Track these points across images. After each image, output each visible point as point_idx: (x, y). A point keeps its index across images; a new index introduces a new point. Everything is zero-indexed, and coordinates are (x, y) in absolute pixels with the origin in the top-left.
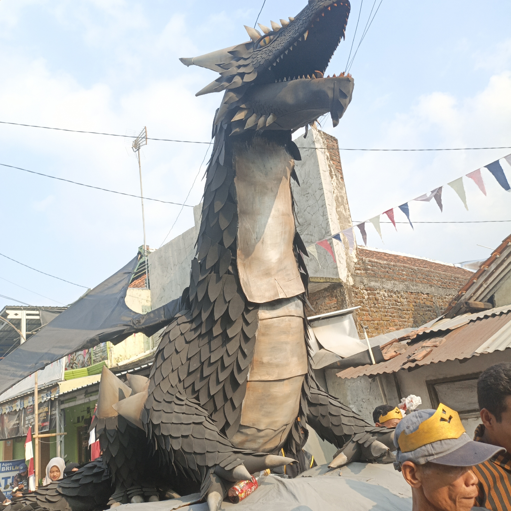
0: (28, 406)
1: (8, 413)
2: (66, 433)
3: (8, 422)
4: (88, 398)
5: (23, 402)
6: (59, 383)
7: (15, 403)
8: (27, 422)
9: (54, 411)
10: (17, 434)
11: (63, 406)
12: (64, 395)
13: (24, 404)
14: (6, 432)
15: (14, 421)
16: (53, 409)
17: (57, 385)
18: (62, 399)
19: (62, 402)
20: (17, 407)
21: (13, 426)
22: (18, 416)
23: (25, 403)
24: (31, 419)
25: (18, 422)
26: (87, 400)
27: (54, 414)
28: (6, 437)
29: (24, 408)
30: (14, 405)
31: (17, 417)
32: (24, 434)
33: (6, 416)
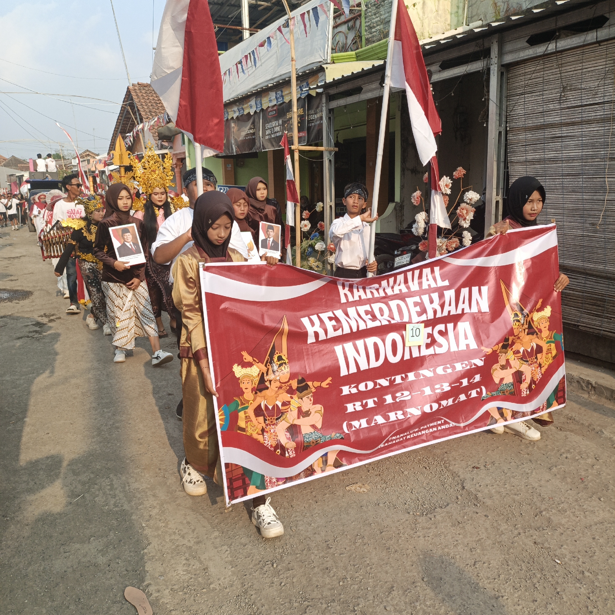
0: (269, 107)
1: (237, 117)
2: (337, 149)
3: (239, 130)
5: (261, 100)
6: (323, 66)
7: (247, 103)
8: (268, 132)
9: (312, 114)
10: (251, 149)
11: (334, 104)
12: (336, 83)
13: (261, 104)
14: (233, 146)
15: (245, 130)
16: (311, 112)
17: (321, 69)
18: (332, 91)
19: (331, 98)
20: (251, 108)
21: (245, 137)
22: (253, 123)
23: (263, 102)
24: (275, 127)
25: (252, 131)
27: (313, 120)
28: (233, 153)
29: (262, 109)
30: (245, 106)
31: (252, 124)
32: (264, 148)
33: (234, 122)
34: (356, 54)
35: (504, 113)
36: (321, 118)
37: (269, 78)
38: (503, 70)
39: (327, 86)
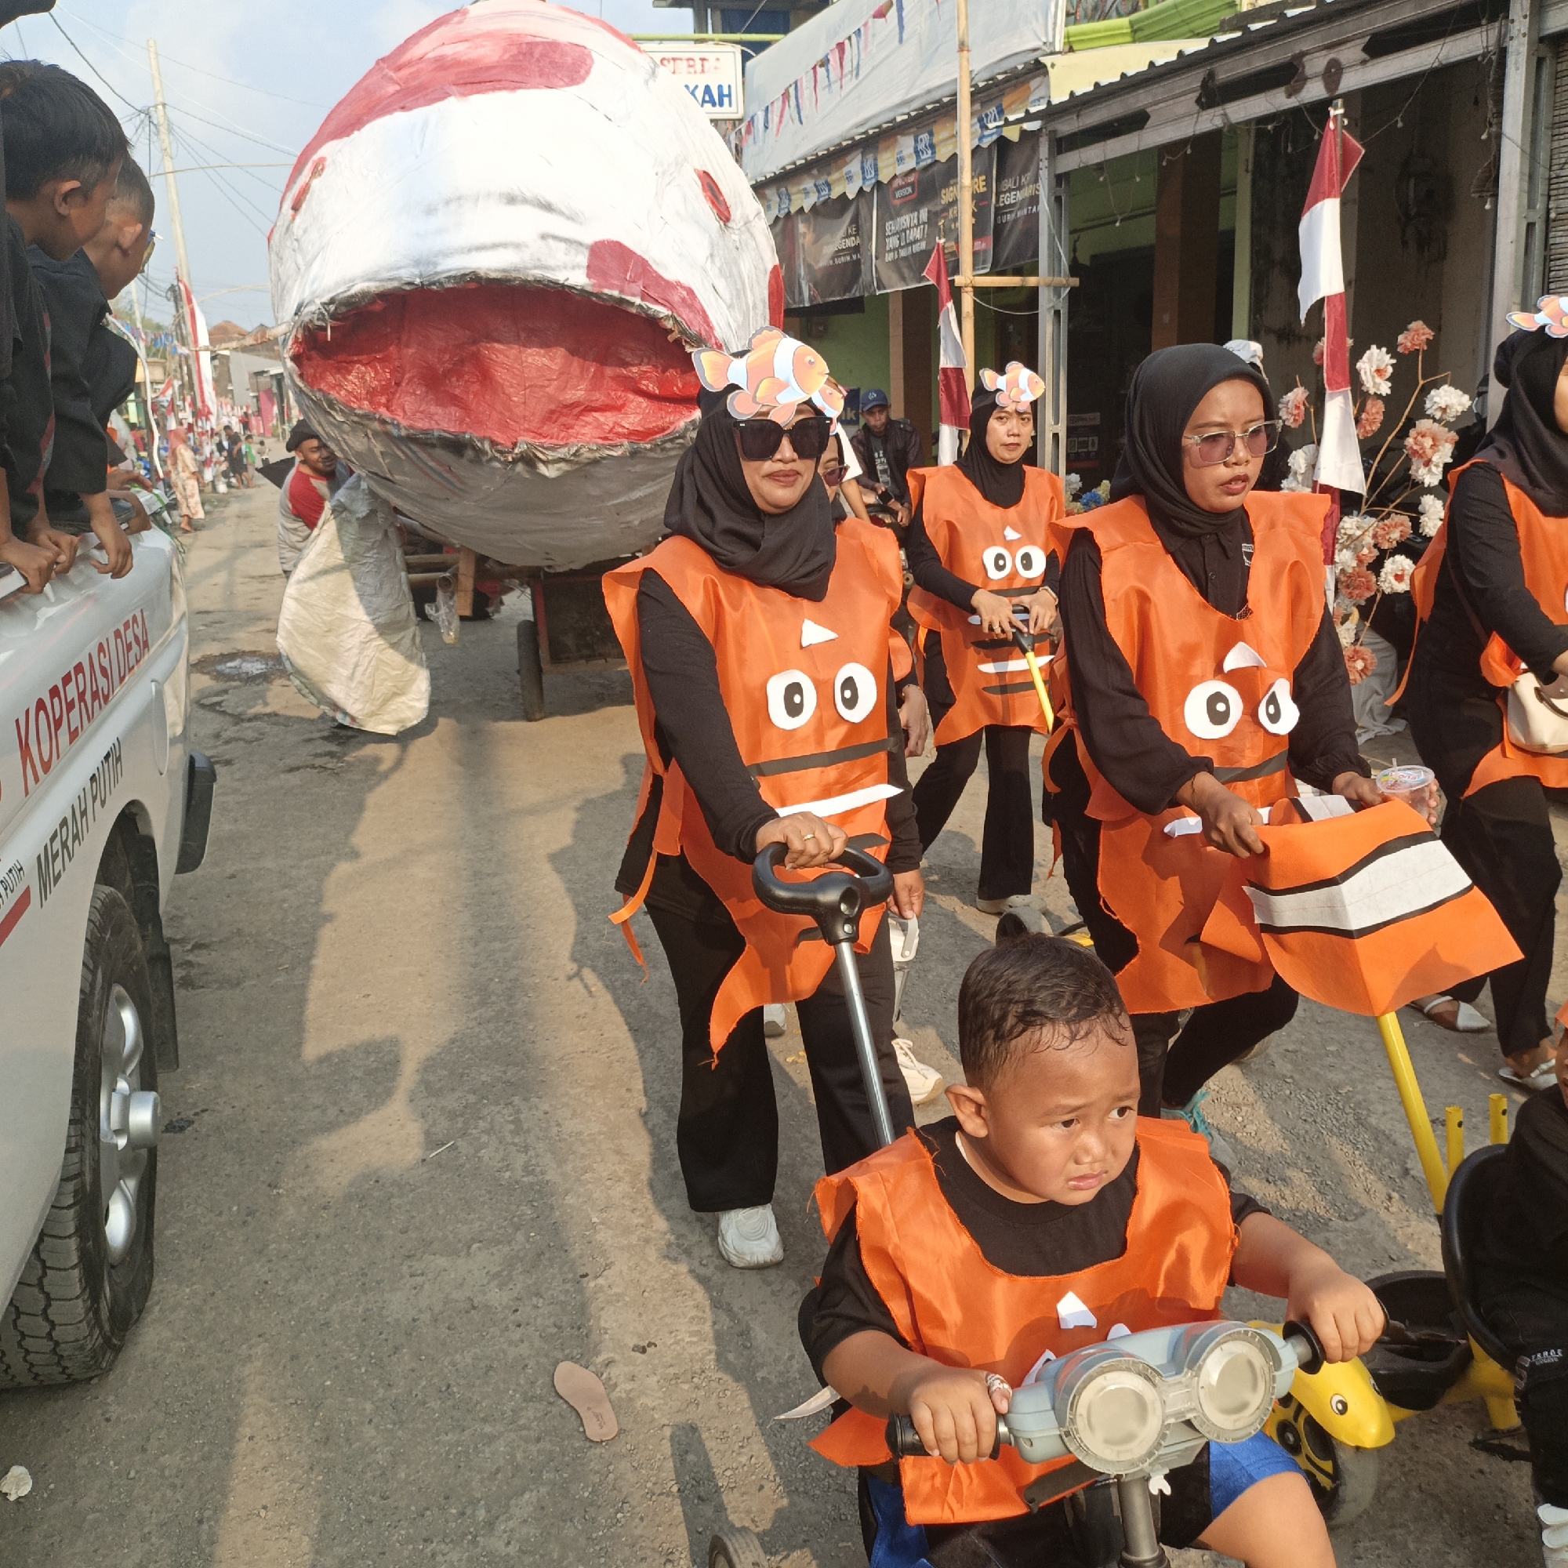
0: (895, 177)
1: (814, 208)
2: (1075, 282)
3: (816, 241)
4: (1218, 110)
5: (875, 159)
6: (1044, 60)
7: (840, 168)
8: (892, 242)
9: (1010, 190)
10: (848, 289)
11: (1071, 161)
12: (1077, 104)
13: (876, 171)
14: (803, 283)
15: (835, 241)
16: (1008, 184)
17: (1037, 69)
18: (1067, 126)
19: (1063, 145)
20: (849, 181)
21: (833, 258)
22: (855, 220)
23: (880, 164)
24: (910, 228)
25: (851, 242)
26: (1210, 121)
27: (1011, 205)
28: (802, 301)
29: (879, 183)
30: (835, 176)
31: (851, 223)
32: (881, 286)
33: (806, 221)
34: (1132, 24)
35: (1542, 172)
36: (1034, 200)
37: (897, 99)
38: (1545, 51)
39: (1053, 113)
